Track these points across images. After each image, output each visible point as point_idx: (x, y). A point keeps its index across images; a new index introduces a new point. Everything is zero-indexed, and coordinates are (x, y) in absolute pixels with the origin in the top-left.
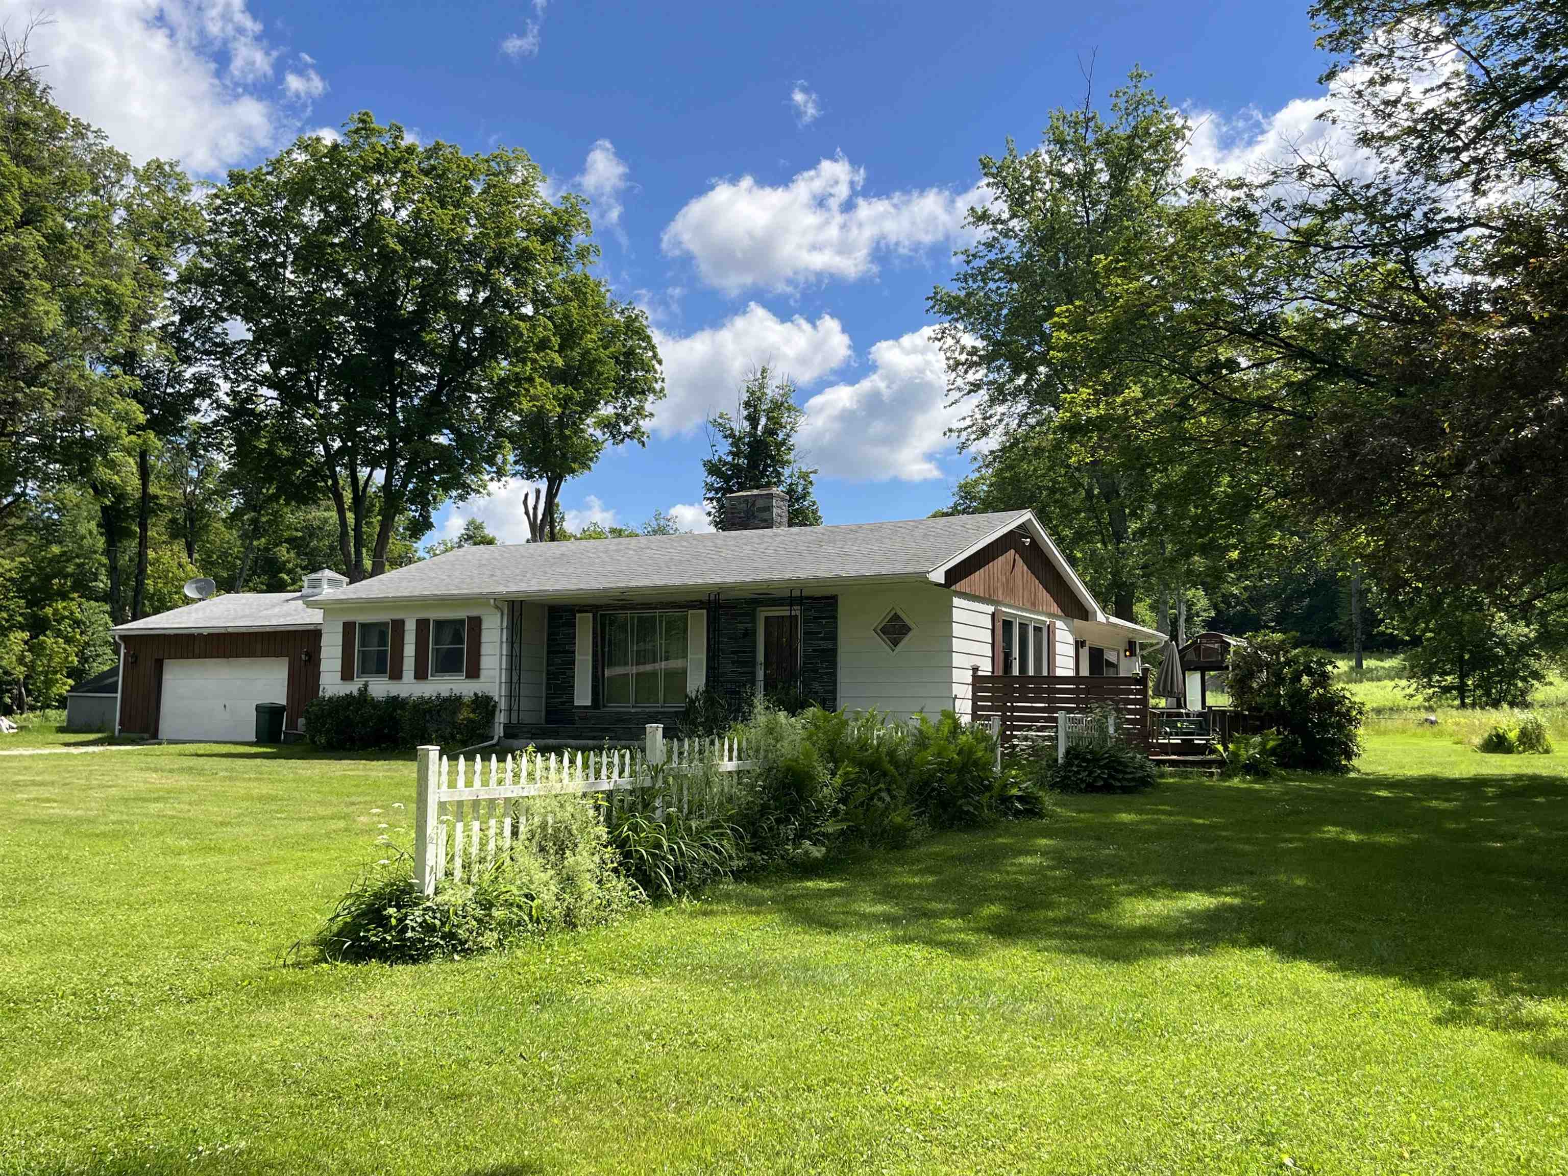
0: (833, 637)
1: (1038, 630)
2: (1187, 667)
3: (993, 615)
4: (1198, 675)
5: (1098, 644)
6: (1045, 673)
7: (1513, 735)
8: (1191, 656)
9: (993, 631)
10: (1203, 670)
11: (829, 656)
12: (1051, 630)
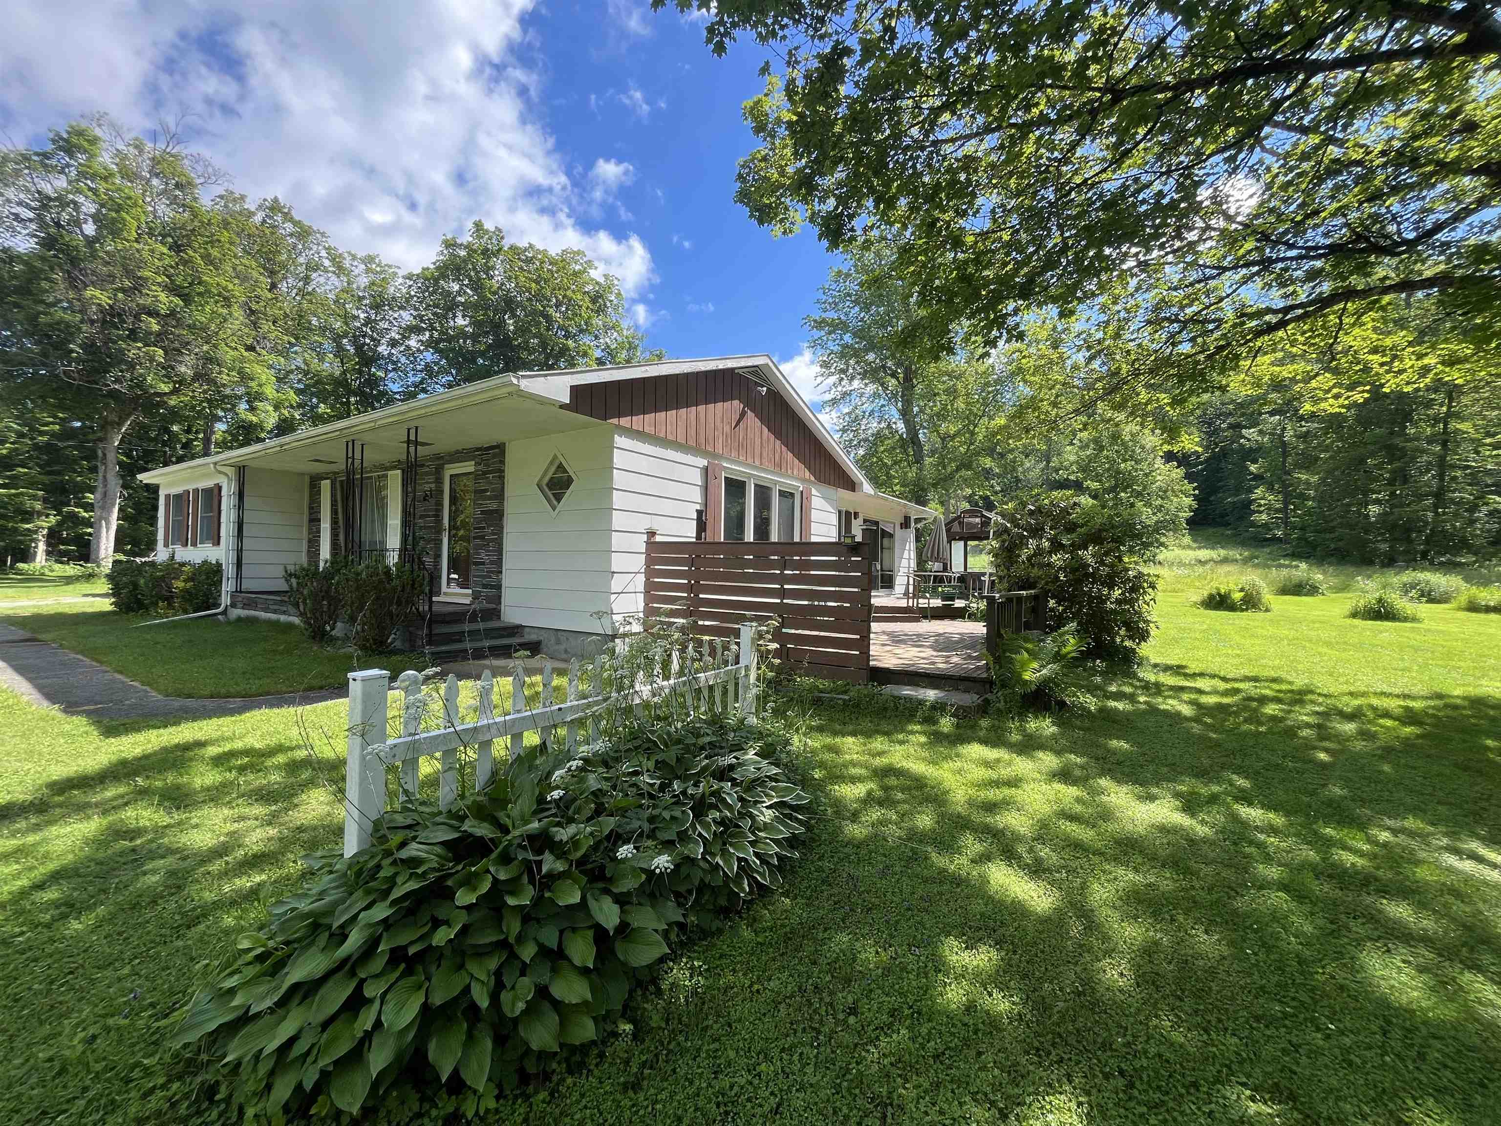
0: (500, 496)
1: (786, 495)
2: (952, 537)
3: (706, 470)
4: (962, 543)
5: (874, 516)
6: (797, 539)
7: (1237, 596)
8: (956, 528)
9: (706, 489)
10: (965, 538)
11: (496, 517)
12: (805, 498)
